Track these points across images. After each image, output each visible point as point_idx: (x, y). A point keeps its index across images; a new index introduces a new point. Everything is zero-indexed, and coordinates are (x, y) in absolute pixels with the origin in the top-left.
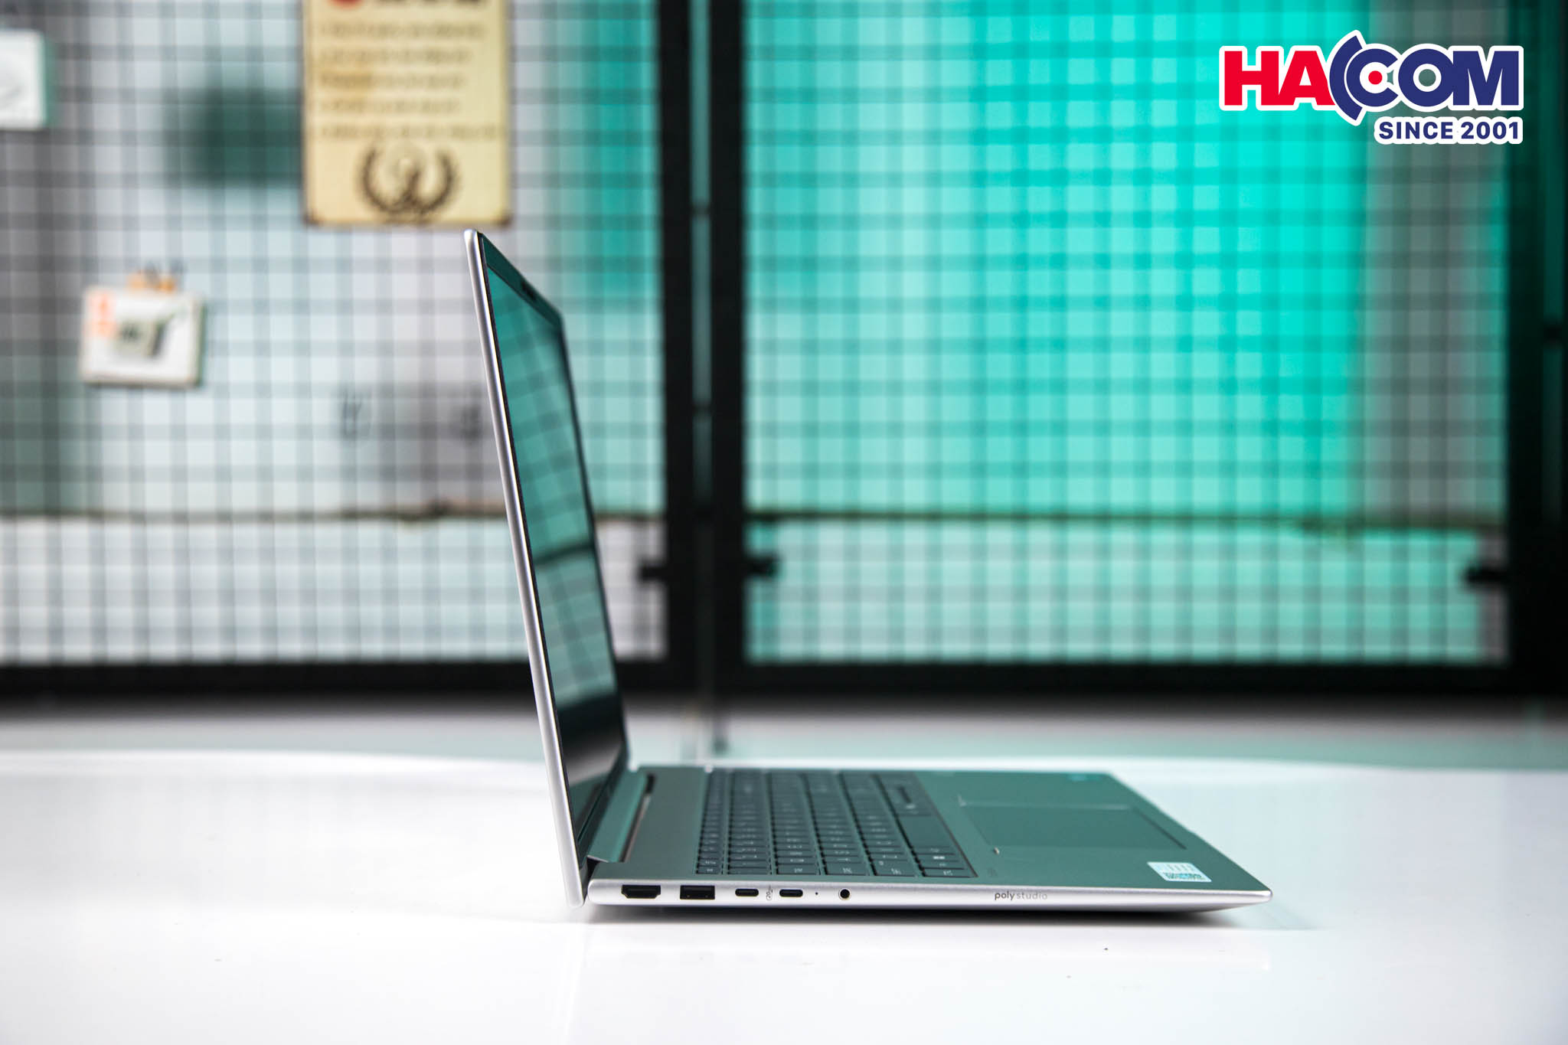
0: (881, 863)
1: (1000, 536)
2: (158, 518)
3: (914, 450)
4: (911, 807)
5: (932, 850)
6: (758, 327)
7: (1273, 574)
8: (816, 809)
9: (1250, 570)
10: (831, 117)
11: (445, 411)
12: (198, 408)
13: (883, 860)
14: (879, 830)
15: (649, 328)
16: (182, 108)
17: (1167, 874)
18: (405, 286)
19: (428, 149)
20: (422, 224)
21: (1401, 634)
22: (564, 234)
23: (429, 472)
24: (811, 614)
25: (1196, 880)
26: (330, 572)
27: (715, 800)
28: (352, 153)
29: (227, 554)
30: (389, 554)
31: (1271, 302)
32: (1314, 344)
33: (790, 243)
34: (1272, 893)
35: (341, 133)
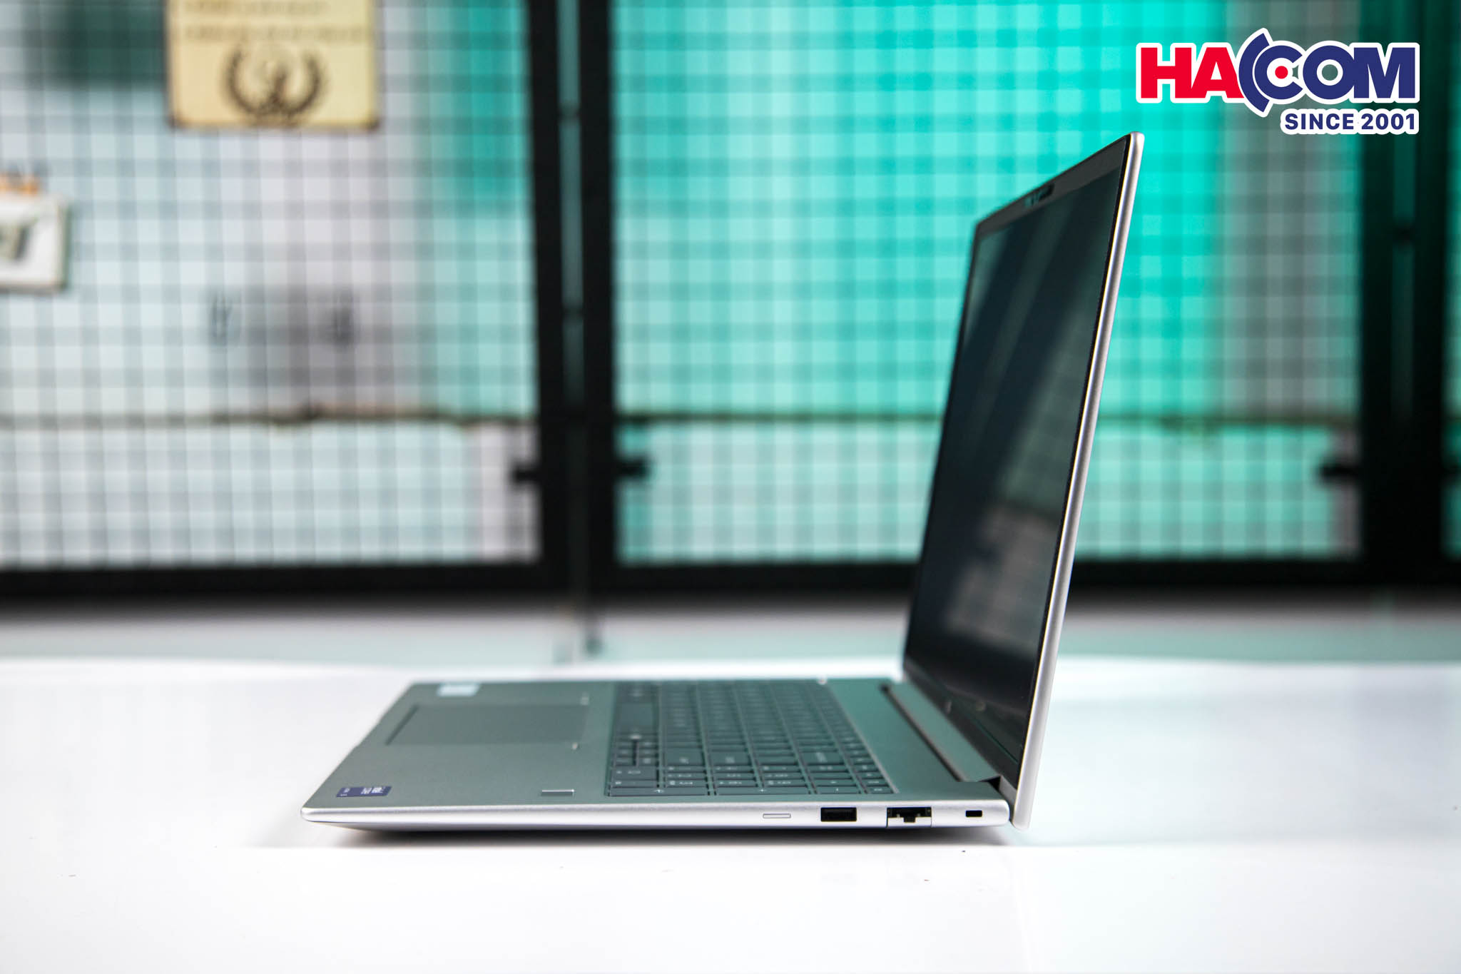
2: (25, 422)
6: (628, 230)
7: (1133, 473)
9: (1111, 468)
10: (699, 21)
11: (315, 314)
12: (65, 312)
15: (518, 232)
16: (42, 8)
18: (273, 190)
19: (294, 51)
20: (290, 127)
21: (1258, 529)
22: (434, 138)
23: (299, 376)
24: (682, 516)
26: (201, 476)
28: (217, 54)
29: (97, 458)
30: (261, 458)
32: (1173, 246)
33: (658, 147)
35: (206, 34)
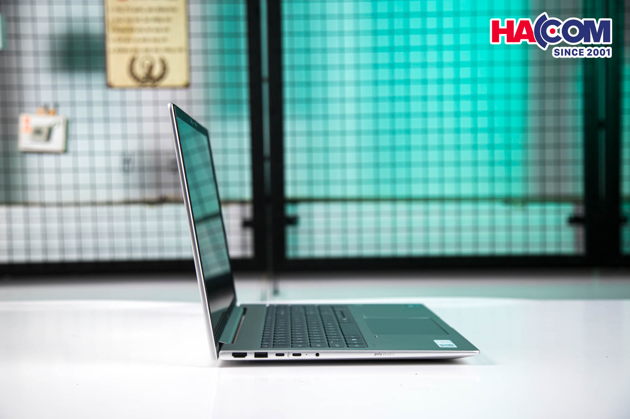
0: (332, 342)
1: (386, 207)
2: (50, 205)
3: (351, 174)
4: (345, 319)
5: (352, 337)
6: (288, 126)
7: (493, 221)
8: (308, 321)
9: (484, 219)
10: (316, 42)
11: (164, 161)
12: (66, 161)
13: (333, 341)
14: (332, 329)
15: (245, 127)
16: (57, 41)
17: (440, 345)
18: (148, 111)
19: (156, 57)
20: (154, 87)
21: (544, 244)
22: (211, 90)
23: (158, 185)
24: (311, 239)
25: (452, 347)
26: (120, 225)
27: (269, 318)
28: (126, 58)
29: (78, 219)
30: (143, 218)
31: (491, 114)
32: (508, 130)
33: (301, 93)
34: (480, 352)
35: (121, 51)
